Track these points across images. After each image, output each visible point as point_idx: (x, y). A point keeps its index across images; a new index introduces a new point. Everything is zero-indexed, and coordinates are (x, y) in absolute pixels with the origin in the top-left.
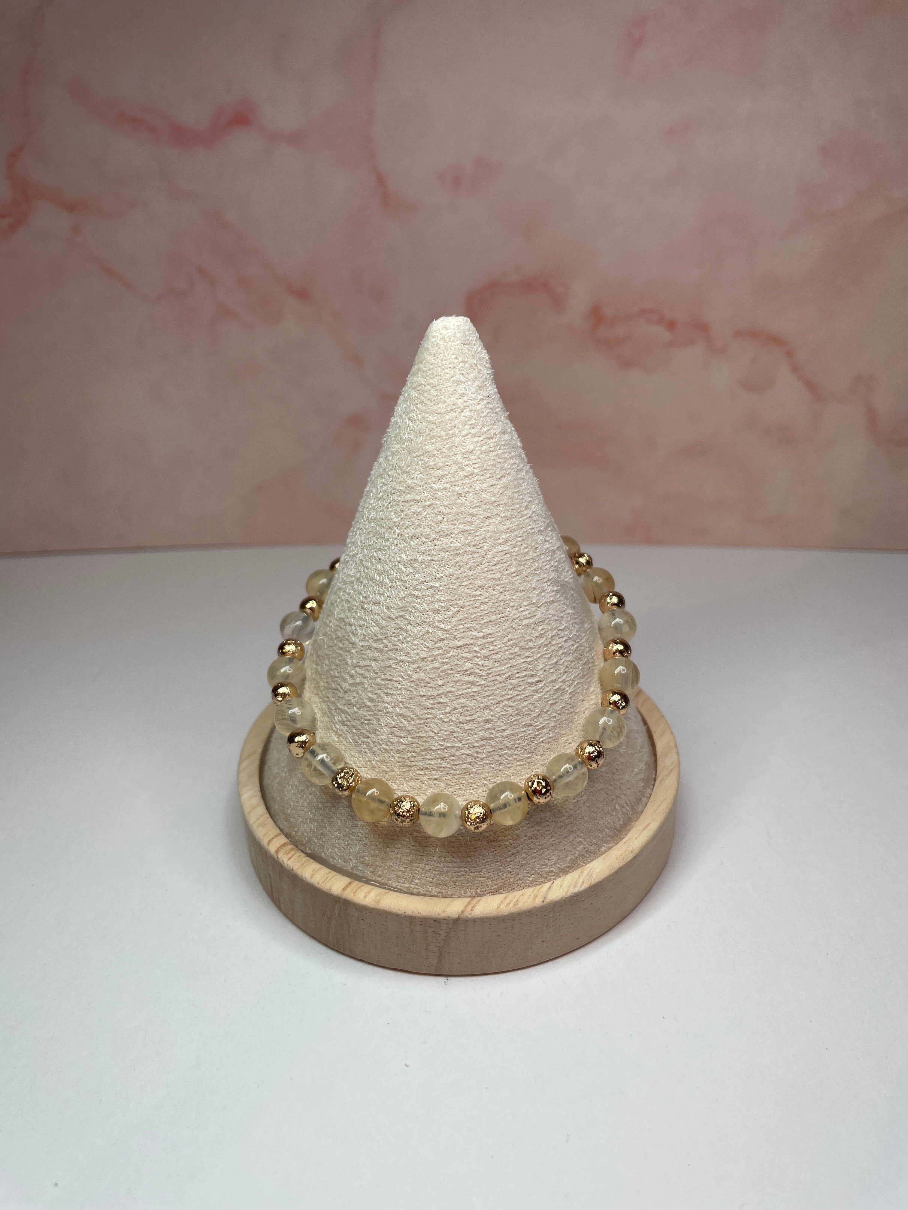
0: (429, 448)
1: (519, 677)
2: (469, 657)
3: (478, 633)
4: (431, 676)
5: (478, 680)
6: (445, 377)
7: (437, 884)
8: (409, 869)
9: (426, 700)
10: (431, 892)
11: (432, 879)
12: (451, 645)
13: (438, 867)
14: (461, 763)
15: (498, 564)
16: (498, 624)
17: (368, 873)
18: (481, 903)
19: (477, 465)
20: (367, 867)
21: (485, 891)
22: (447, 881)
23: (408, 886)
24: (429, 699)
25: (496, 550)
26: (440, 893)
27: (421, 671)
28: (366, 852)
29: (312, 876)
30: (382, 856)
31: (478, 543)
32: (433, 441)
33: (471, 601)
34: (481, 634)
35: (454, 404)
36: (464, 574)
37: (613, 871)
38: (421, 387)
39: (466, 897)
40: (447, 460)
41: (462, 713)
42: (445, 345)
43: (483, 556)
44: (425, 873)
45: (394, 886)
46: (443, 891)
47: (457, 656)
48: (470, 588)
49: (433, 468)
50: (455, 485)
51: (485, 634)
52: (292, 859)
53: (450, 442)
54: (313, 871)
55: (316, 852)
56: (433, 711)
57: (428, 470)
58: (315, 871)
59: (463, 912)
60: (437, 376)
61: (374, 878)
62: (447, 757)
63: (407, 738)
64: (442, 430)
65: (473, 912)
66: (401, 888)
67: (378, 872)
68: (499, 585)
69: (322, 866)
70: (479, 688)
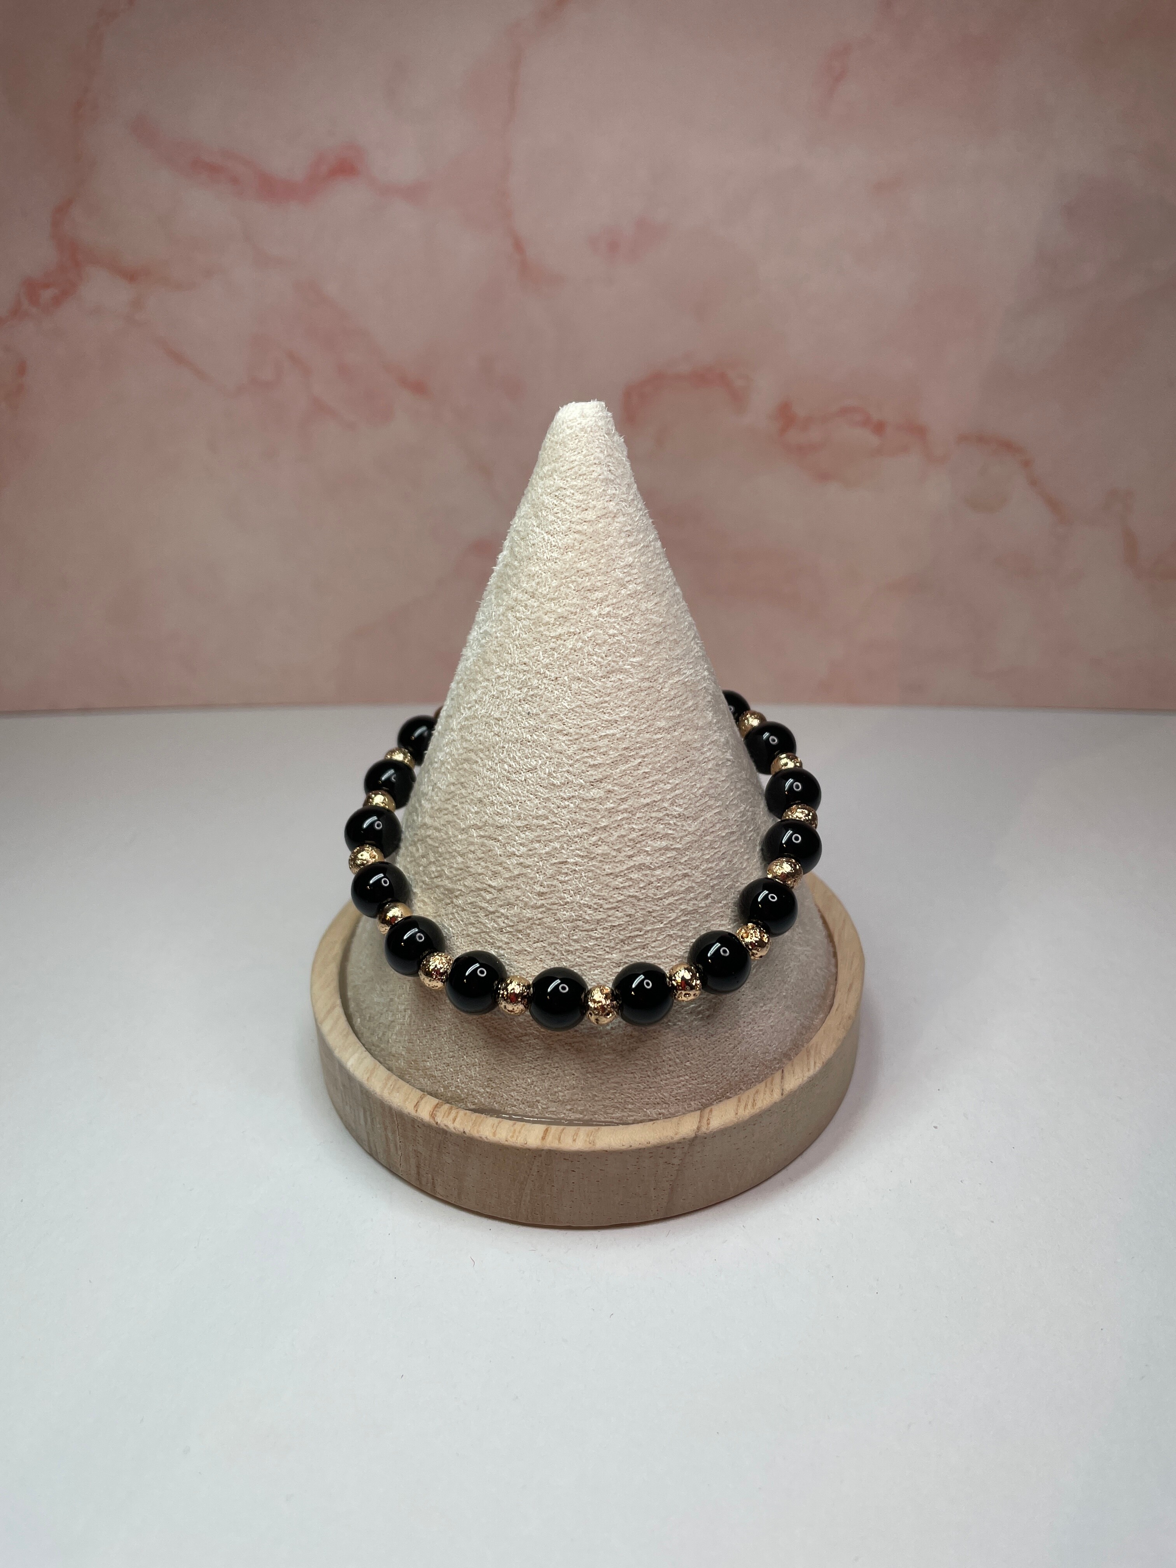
0: (583, 565)
1: (713, 832)
2: (659, 816)
3: (665, 785)
4: (616, 848)
5: (671, 843)
6: (592, 476)
7: (654, 1104)
8: (618, 1094)
9: (613, 878)
10: (649, 1116)
11: (648, 1099)
12: (636, 805)
13: (652, 1083)
14: (665, 948)
15: (675, 698)
16: (684, 771)
17: (564, 1113)
18: (715, 1113)
19: (639, 581)
20: (561, 1105)
21: (711, 1099)
22: (665, 1097)
23: (620, 1115)
24: (617, 876)
25: (671, 681)
26: (660, 1114)
27: (604, 843)
28: (558, 1087)
29: (494, 1134)
30: (582, 1085)
31: (651, 676)
32: (585, 556)
33: (652, 747)
34: (668, 787)
35: (604, 509)
36: (642, 716)
37: (840, 1043)
38: (559, 492)
39: (692, 1111)
40: (606, 578)
41: (659, 886)
42: (587, 437)
43: (658, 690)
44: (639, 1094)
45: (603, 1120)
46: (663, 1111)
47: (645, 817)
48: (649, 731)
49: (588, 590)
50: (618, 608)
51: (673, 785)
52: (458, 1119)
53: (606, 555)
54: (493, 1127)
55: (484, 1104)
56: (625, 892)
57: (582, 593)
58: (495, 1126)
59: (699, 1128)
60: (580, 475)
61: (573, 1117)
62: (648, 944)
63: (596, 930)
64: (596, 542)
65: (711, 1125)
66: (612, 1120)
67: (577, 1109)
68: (679, 723)
69: (500, 1119)
70: (674, 853)
